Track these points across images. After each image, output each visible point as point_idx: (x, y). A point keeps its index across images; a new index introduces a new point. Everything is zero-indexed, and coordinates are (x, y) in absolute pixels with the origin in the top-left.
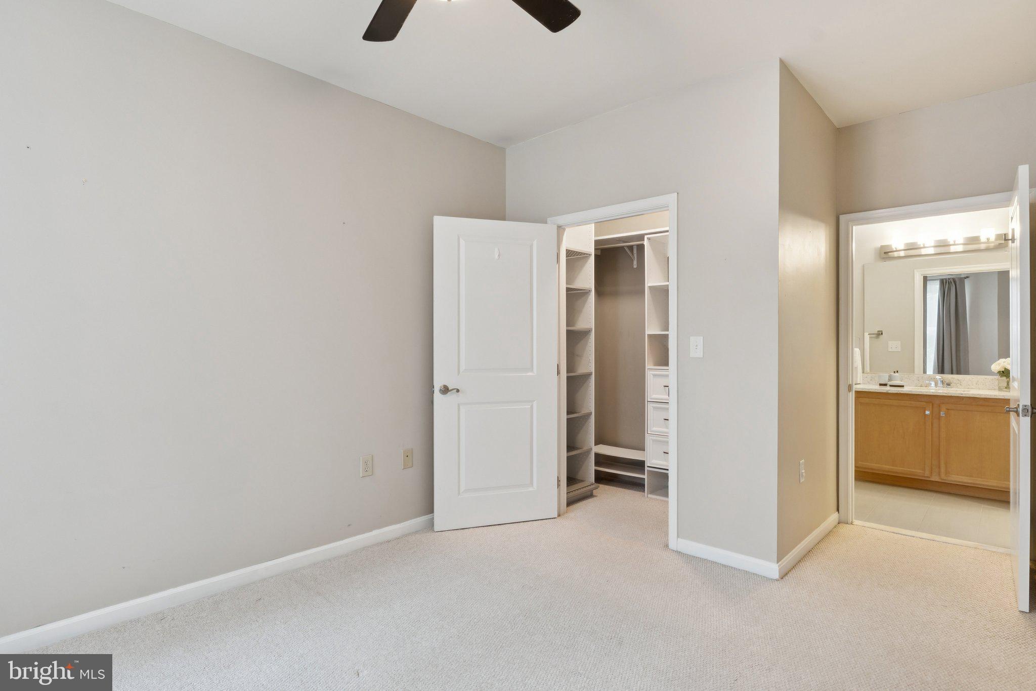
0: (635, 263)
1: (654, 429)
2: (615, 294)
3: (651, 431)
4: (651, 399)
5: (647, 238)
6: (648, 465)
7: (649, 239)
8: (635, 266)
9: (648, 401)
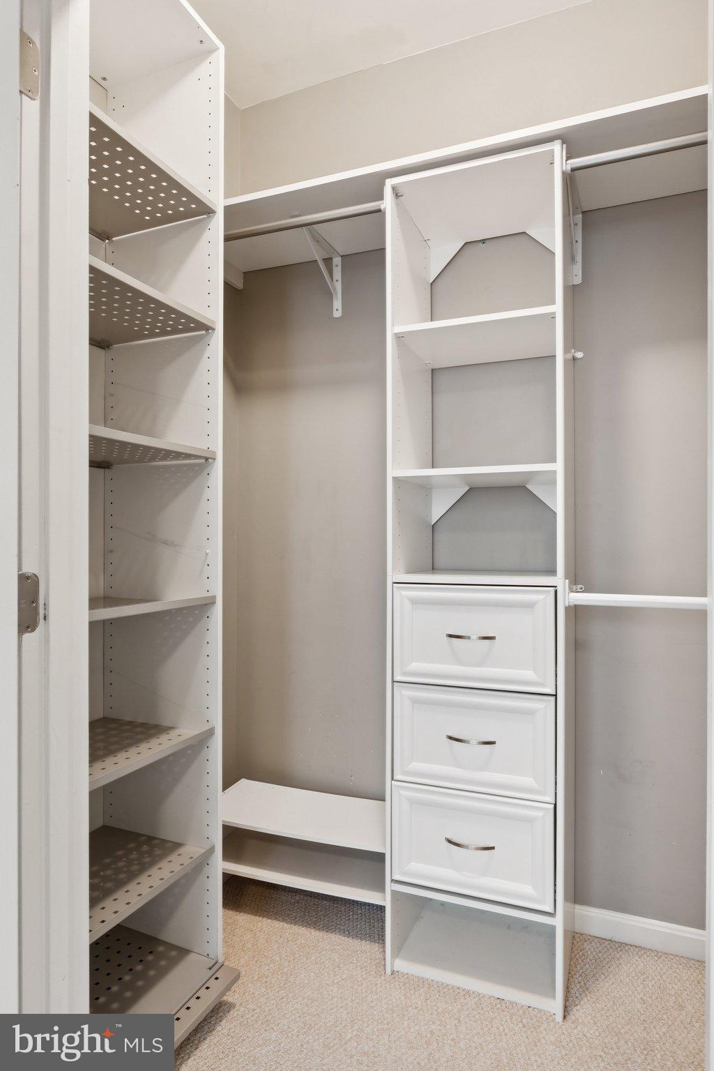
0: (337, 304)
1: (416, 766)
2: (282, 388)
3: (405, 773)
4: (405, 674)
5: (394, 188)
6: (396, 877)
7: (397, 194)
8: (337, 314)
9: (393, 682)
